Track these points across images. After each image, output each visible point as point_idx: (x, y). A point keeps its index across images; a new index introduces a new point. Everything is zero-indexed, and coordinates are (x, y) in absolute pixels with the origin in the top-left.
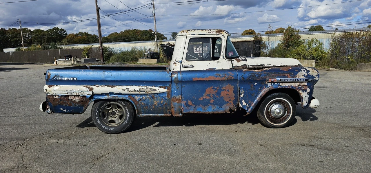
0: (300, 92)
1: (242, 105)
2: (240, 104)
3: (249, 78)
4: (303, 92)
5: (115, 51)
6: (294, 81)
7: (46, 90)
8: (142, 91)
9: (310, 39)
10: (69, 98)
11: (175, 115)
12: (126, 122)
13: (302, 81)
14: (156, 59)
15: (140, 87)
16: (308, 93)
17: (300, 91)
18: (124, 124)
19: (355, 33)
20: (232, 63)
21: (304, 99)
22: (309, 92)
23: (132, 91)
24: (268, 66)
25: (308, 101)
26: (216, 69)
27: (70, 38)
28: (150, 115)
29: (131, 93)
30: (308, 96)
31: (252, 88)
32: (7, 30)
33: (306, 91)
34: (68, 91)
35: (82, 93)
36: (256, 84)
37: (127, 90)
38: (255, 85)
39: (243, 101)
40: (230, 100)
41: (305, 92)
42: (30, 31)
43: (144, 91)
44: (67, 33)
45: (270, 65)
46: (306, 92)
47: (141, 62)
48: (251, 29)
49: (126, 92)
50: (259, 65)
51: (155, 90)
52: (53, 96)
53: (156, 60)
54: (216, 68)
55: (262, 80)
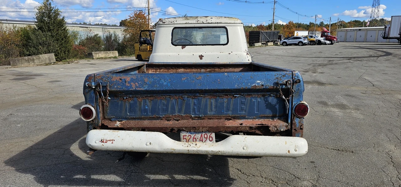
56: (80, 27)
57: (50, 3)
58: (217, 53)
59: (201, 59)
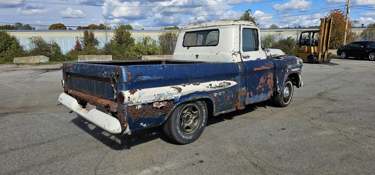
3: (280, 66)
6: (296, 67)
7: (129, 98)
8: (220, 87)
9: (144, 37)
10: (154, 106)
11: (240, 108)
12: (203, 125)
15: (220, 82)
17: (299, 74)
18: (201, 127)
19: (173, 33)
20: (266, 54)
23: (214, 88)
24: (278, 55)
28: (223, 112)
29: (213, 89)
31: (281, 74)
34: (156, 96)
35: (171, 96)
36: (282, 71)
37: (210, 87)
39: (278, 87)
40: (271, 87)
43: (223, 86)
48: (60, 24)
49: (209, 89)
50: (275, 55)
51: (230, 84)
52: (135, 106)
54: (260, 58)
55: (285, 67)
56: (276, 31)
57: (249, 13)
58: (208, 53)
59: (197, 58)
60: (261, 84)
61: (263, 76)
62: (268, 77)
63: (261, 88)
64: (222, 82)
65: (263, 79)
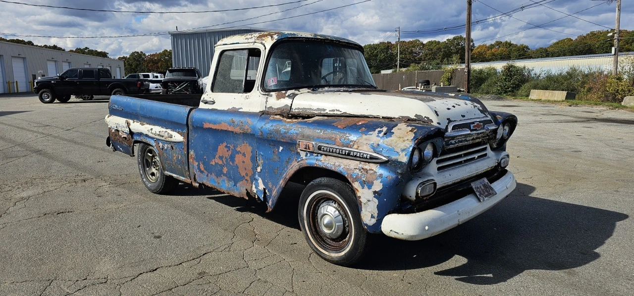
0: (356, 185)
1: (256, 187)
2: (254, 186)
3: (271, 134)
4: (363, 188)
5: (536, 74)
6: (345, 155)
8: (160, 136)
10: (120, 133)
11: (193, 183)
13: (363, 158)
14: (565, 90)
15: (161, 130)
16: (375, 192)
17: (356, 183)
20: (267, 101)
21: (366, 208)
22: (377, 190)
23: (155, 134)
24: (332, 113)
25: (376, 215)
26: (240, 110)
27: (478, 52)
28: (174, 175)
30: (376, 201)
31: (275, 157)
32: (393, 45)
33: (370, 185)
35: (124, 128)
36: (281, 148)
38: (280, 151)
39: (260, 181)
40: (247, 175)
41: (366, 190)
42: (422, 44)
43: (163, 137)
44: (473, 44)
45: (339, 111)
46: (370, 188)
47: (535, 96)
49: (149, 133)
50: (312, 110)
51: (172, 137)
53: (565, 93)
54: (240, 108)
55: (289, 141)
60: (221, 158)
61: (225, 144)
62: (238, 149)
63: (222, 166)
64: (164, 130)
65: (226, 149)
